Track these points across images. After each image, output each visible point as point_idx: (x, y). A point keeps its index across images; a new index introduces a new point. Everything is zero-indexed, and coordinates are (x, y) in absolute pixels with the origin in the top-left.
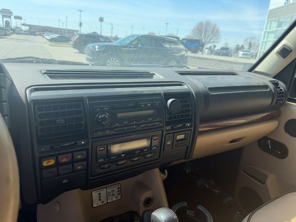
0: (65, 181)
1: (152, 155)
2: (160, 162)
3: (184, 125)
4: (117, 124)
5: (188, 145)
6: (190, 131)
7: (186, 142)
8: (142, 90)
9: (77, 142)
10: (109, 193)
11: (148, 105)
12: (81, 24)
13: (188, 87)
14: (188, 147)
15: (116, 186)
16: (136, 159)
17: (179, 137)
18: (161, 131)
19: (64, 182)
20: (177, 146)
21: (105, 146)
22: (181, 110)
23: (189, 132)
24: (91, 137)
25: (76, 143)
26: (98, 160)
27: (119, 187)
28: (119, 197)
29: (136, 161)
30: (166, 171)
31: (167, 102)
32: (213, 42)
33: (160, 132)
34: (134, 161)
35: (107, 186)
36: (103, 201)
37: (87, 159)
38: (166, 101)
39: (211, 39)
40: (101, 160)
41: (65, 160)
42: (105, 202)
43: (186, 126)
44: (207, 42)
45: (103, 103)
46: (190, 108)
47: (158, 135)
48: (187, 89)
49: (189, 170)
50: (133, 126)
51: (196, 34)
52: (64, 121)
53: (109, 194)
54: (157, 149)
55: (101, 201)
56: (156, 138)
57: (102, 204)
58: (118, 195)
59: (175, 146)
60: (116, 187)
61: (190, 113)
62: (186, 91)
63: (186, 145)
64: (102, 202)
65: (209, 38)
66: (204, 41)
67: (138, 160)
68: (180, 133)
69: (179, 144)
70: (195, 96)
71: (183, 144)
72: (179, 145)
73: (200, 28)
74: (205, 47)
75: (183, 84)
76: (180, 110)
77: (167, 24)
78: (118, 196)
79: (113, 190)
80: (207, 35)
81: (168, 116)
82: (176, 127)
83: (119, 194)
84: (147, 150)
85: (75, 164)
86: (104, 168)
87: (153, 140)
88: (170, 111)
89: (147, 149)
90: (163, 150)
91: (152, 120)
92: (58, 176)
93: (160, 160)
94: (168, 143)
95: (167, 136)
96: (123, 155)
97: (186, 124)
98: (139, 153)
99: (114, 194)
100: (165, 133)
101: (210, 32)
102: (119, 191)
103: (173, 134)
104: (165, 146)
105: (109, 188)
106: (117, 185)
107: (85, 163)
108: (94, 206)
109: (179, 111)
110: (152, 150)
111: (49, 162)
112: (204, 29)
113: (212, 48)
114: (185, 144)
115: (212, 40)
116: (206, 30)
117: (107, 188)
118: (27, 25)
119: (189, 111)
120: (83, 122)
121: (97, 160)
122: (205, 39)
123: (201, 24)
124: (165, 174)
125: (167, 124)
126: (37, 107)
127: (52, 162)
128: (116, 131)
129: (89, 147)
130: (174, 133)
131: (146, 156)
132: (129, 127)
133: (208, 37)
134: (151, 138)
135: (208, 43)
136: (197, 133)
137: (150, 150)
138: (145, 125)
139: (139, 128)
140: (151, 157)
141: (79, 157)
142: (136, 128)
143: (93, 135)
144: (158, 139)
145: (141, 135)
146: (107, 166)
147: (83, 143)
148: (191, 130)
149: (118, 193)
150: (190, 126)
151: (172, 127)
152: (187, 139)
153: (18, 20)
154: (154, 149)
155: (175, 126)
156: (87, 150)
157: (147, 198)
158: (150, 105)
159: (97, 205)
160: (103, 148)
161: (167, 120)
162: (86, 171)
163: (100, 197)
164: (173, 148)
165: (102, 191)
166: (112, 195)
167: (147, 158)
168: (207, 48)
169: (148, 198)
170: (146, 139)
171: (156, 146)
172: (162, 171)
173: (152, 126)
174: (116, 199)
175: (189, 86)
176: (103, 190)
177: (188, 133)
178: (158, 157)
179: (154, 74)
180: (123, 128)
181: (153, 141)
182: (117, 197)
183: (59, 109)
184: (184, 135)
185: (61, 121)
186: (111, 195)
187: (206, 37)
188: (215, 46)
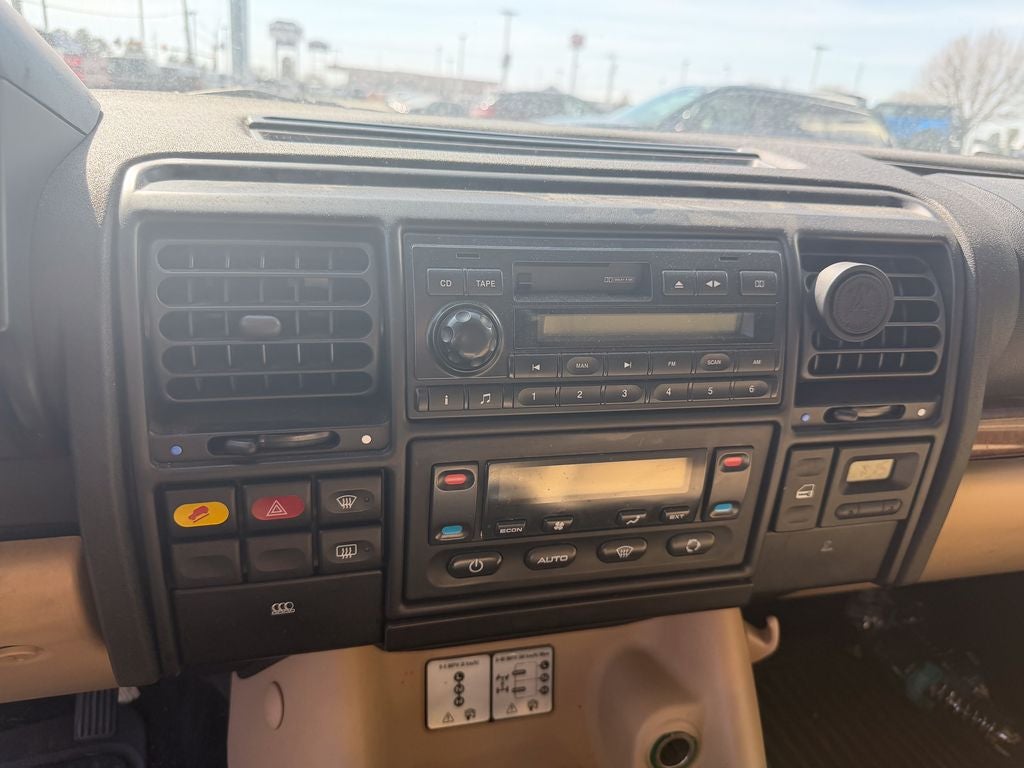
0: (282, 607)
1: (710, 541)
2: (747, 580)
3: (900, 410)
4: (538, 367)
5: (902, 515)
6: (928, 445)
7: (895, 500)
8: (681, 207)
9: (340, 431)
10: (500, 681)
11: (710, 284)
12: (507, 61)
13: (935, 215)
14: (902, 525)
15: (535, 655)
16: (624, 551)
17: (860, 471)
18: (767, 431)
19: (275, 612)
20: (846, 513)
21: (473, 469)
22: (886, 327)
23: (922, 449)
24: (408, 419)
25: (334, 439)
26: (439, 529)
27: (549, 659)
28: (545, 706)
29: (624, 560)
30: (774, 624)
31: (812, 281)
32: (1007, 116)
33: (763, 435)
34: (615, 558)
35: (493, 649)
36: (473, 711)
37: (384, 520)
38: (809, 274)
39: (1000, 103)
40: (452, 533)
41: (276, 511)
42: (482, 717)
43: (907, 415)
44: (982, 116)
45: (474, 254)
46: (938, 324)
47: (751, 447)
48: (928, 222)
49: (875, 619)
50: (621, 387)
51: (937, 84)
52: (278, 323)
53: (502, 684)
54: (734, 517)
55: (466, 706)
56: (738, 460)
57: (465, 722)
58: (539, 694)
59: (836, 514)
60: (534, 659)
61: (938, 351)
62: (926, 232)
63: (892, 512)
64: (466, 712)
65: (994, 100)
66: (967, 111)
67: (634, 556)
68: (868, 449)
69: (859, 505)
70: (970, 262)
71: (878, 509)
72: (855, 511)
73: (957, 62)
74: (971, 136)
75: (908, 201)
76: (881, 328)
77: (820, 48)
78: (540, 698)
79: (519, 668)
80: (983, 89)
81: (811, 353)
82: (854, 415)
83: (544, 691)
84: (682, 514)
85: (327, 538)
86: (464, 573)
87: (718, 468)
88: (832, 327)
89: (687, 512)
90: (772, 527)
91: (724, 366)
92: (246, 579)
93: (748, 571)
94: (800, 495)
95: (797, 455)
96: (559, 525)
97: (906, 405)
98: (640, 524)
99: (523, 689)
100: (787, 440)
101: (1001, 76)
102: (544, 678)
103: (830, 451)
104: (784, 507)
105: (502, 659)
106: (538, 651)
107: (375, 535)
108: (432, 725)
109: (876, 333)
110: (714, 520)
111: (204, 510)
112: (972, 65)
113: (1004, 139)
114: (887, 508)
115: (1005, 109)
116: (982, 68)
117: (491, 657)
118: (343, 69)
119: (932, 337)
120: (371, 340)
121: (433, 528)
122: (973, 102)
123: (962, 44)
124: (766, 637)
125: (807, 395)
126: (157, 245)
127: (217, 514)
128: (529, 401)
129: (398, 463)
130: (838, 446)
131: (676, 545)
132: (595, 390)
133: (988, 94)
134: (710, 461)
135: (986, 118)
136: (961, 459)
137: (698, 519)
138: (682, 387)
139: (653, 401)
140: (703, 551)
141: (346, 504)
142: (632, 397)
143: (416, 407)
144: (749, 468)
145: (657, 439)
146: (479, 565)
147: (366, 439)
148: (931, 440)
149: (540, 685)
150: (930, 421)
151: (829, 416)
152: (902, 487)
153: (319, 55)
154: (722, 517)
155: (848, 411)
156: (387, 476)
157: (668, 735)
158: (717, 284)
159: (444, 722)
160: (461, 479)
161: (807, 375)
162: (379, 572)
163: (459, 690)
164: (824, 523)
165: (471, 664)
166: (515, 691)
167: (683, 553)
168: (977, 142)
169: (673, 737)
170: (684, 459)
171: (735, 504)
172: (755, 619)
173: (717, 394)
174: (531, 709)
175: (941, 209)
176: (476, 663)
177: (915, 454)
178: (738, 559)
179: (757, 156)
180: (566, 390)
181: (720, 477)
182: (536, 702)
183: (263, 263)
184: (888, 464)
185: (262, 321)
186: (507, 690)
187: (981, 97)
188: (1013, 134)
